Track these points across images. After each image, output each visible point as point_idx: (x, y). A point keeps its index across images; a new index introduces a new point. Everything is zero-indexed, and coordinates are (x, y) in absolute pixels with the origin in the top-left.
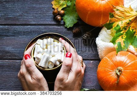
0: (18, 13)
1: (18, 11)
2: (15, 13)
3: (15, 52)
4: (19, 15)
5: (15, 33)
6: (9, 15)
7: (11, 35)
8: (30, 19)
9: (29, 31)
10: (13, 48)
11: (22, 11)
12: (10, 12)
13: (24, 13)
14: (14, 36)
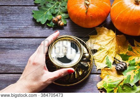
0: (23, 26)
1: (23, 24)
2: (20, 25)
3: (20, 65)
4: (24, 28)
5: (19, 46)
6: (14, 28)
7: (16, 48)
8: (36, 31)
9: (34, 44)
10: (18, 62)
11: (27, 24)
12: (14, 24)
13: (29, 25)
14: (18, 49)
